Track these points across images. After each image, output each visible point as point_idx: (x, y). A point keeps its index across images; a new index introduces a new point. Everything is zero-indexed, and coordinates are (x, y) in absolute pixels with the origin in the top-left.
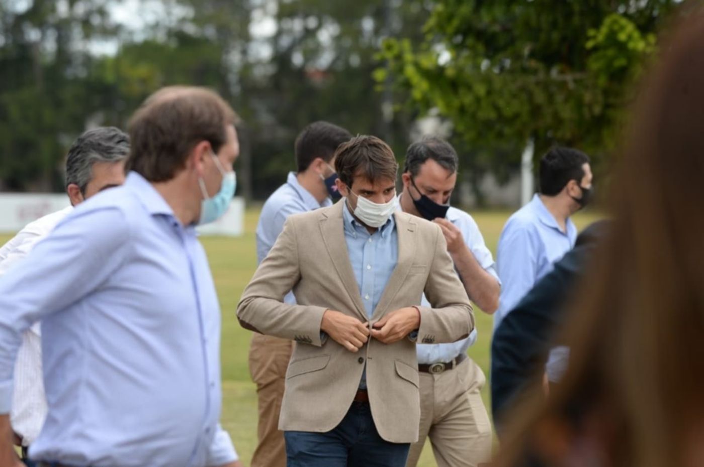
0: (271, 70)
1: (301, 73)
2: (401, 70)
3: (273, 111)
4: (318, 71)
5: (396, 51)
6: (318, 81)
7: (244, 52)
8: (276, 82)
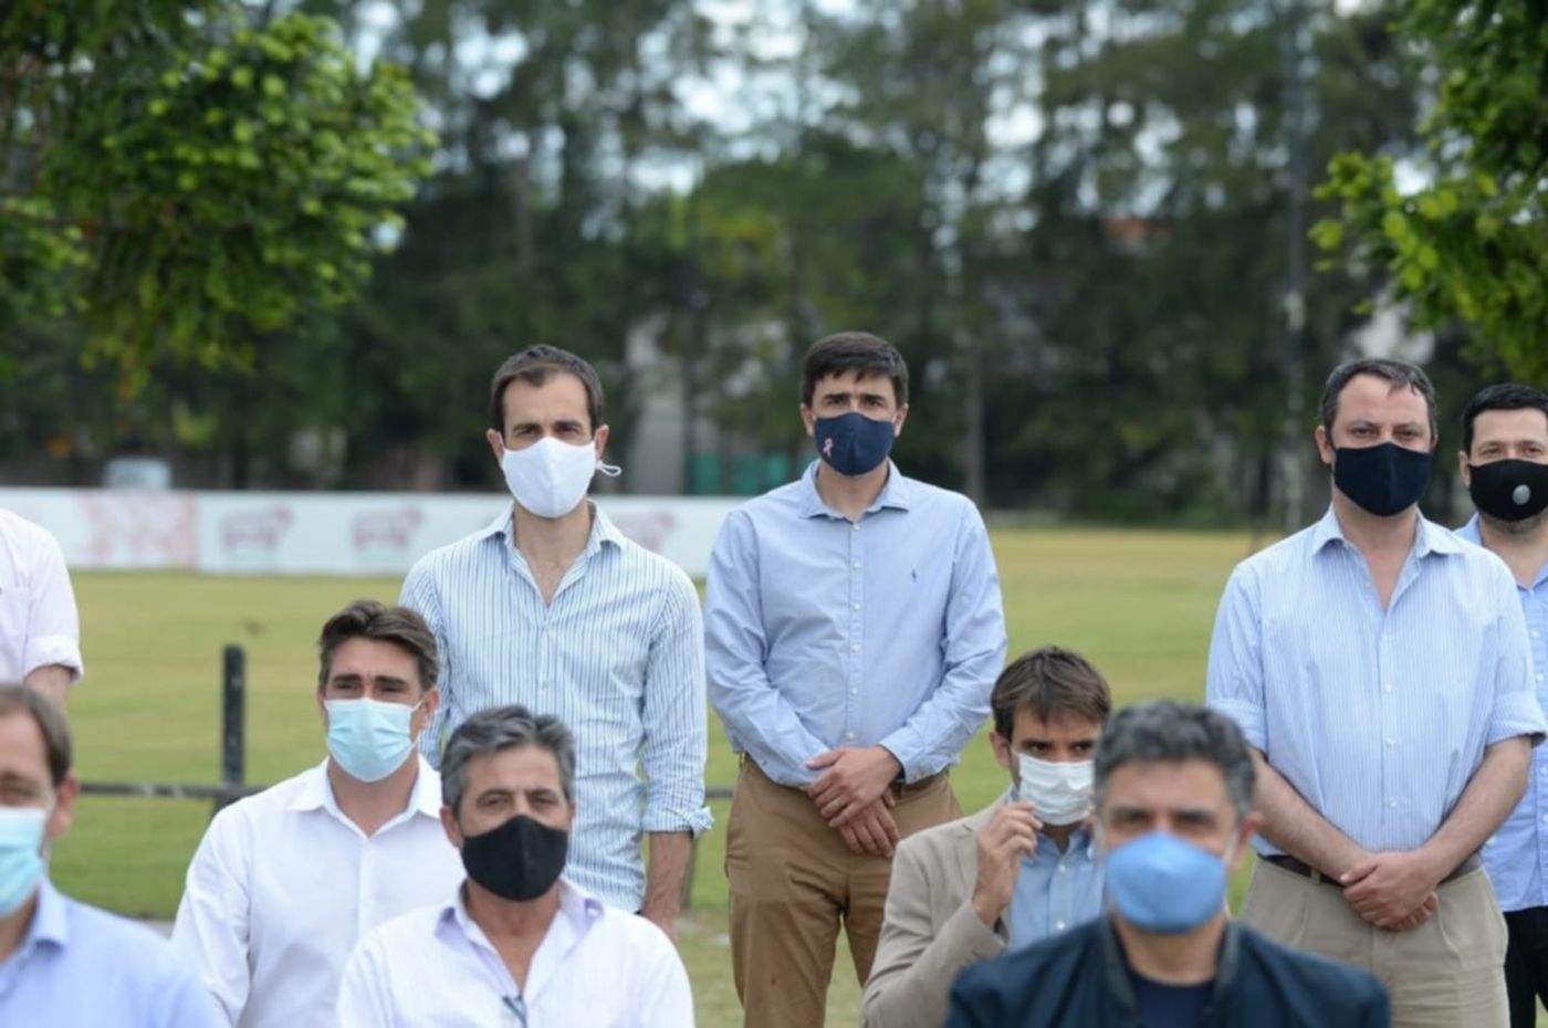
0: (1026, 220)
1: (1094, 227)
2: (1376, 220)
3: (1034, 311)
4: (1133, 219)
5: (1363, 180)
6: (1133, 242)
7: (971, 181)
8: (1039, 243)
